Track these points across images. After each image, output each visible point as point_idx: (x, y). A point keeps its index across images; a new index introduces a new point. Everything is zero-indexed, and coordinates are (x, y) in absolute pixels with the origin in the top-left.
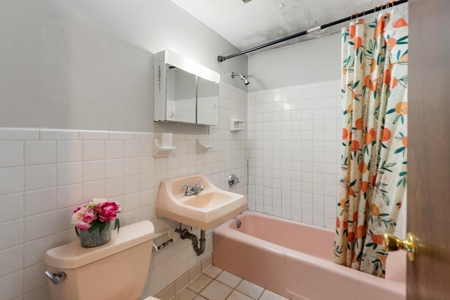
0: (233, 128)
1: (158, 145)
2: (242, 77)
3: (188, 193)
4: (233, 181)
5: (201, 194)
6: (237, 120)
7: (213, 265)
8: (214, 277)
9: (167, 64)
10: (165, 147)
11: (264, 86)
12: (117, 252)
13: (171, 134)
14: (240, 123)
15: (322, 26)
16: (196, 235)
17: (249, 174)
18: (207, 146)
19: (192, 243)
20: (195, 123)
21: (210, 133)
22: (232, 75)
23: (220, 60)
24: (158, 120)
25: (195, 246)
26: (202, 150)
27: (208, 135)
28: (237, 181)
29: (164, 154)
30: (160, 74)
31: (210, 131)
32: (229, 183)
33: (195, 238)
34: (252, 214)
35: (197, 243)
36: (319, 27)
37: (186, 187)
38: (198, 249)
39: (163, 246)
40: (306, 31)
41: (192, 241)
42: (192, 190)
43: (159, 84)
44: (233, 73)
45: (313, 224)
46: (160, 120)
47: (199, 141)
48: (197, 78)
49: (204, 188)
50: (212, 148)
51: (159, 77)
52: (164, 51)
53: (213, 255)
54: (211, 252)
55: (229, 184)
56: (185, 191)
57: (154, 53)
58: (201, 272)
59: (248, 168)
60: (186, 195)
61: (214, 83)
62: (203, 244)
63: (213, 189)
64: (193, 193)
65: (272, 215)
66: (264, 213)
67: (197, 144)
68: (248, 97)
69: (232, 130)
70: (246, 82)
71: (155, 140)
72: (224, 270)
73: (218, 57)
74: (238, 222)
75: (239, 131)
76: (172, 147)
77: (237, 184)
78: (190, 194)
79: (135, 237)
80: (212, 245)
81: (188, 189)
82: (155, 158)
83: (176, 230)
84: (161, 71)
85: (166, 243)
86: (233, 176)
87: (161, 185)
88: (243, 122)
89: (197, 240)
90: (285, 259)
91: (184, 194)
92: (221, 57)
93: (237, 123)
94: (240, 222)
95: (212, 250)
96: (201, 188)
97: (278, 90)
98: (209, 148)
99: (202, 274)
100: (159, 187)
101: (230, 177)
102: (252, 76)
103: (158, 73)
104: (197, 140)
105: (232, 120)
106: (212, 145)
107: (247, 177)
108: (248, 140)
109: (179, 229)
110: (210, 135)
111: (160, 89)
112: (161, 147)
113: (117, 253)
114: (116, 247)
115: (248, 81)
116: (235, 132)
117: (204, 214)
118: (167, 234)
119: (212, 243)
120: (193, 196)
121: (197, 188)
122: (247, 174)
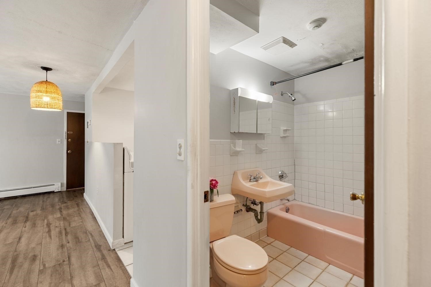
0: (282, 135)
1: (233, 148)
2: (289, 95)
3: (252, 180)
4: (283, 176)
5: (260, 181)
6: (285, 128)
7: (268, 236)
8: (269, 243)
9: (239, 96)
10: (238, 149)
11: (309, 100)
12: (218, 206)
13: (241, 141)
14: (288, 131)
15: (354, 59)
16: (257, 210)
17: (296, 171)
18: (263, 149)
19: (254, 215)
20: (256, 133)
21: (265, 139)
22: (281, 94)
23: (272, 85)
24: (233, 132)
25: (256, 217)
26: (259, 151)
27: (264, 141)
28: (286, 175)
29: (236, 154)
30: (234, 103)
31: (265, 138)
32: (279, 176)
33: (256, 212)
34: (298, 204)
35: (258, 215)
36: (352, 60)
37: (250, 176)
38: (258, 219)
39: (237, 212)
40: (341, 63)
41: (254, 214)
42: (254, 178)
43: (234, 109)
44: (282, 92)
45: (353, 214)
46: (234, 132)
47: (257, 145)
48: (257, 101)
49: (263, 177)
50: (267, 150)
51: (234, 105)
52: (238, 88)
53: (267, 229)
54: (266, 226)
55: (279, 178)
56: (250, 179)
57: (231, 89)
58: (259, 239)
59: (295, 167)
60: (250, 181)
61: (268, 103)
62: (262, 215)
63: (268, 179)
64: (255, 180)
65: (317, 205)
66: (309, 203)
67: (256, 147)
68: (295, 109)
69: (281, 136)
70: (293, 99)
71: (231, 145)
72: (276, 240)
73: (271, 82)
74: (286, 207)
75: (287, 136)
76: (242, 149)
77: (286, 178)
78: (253, 181)
79: (226, 201)
80: (267, 221)
81: (252, 177)
82: (231, 156)
83: (243, 205)
84: (235, 101)
85: (238, 211)
86: (282, 172)
87: (235, 174)
88: (290, 130)
89: (257, 213)
90: (325, 233)
91: (249, 181)
92: (273, 83)
93: (285, 131)
94: (288, 208)
95: (267, 225)
96: (260, 177)
97: (322, 103)
98: (264, 150)
99: (260, 240)
100: (233, 175)
101: (280, 172)
102: (298, 92)
103: (233, 102)
104: (256, 144)
105: (281, 128)
106: (267, 148)
107: (294, 174)
108: (295, 143)
109: (245, 205)
110: (265, 141)
111: (234, 112)
112: (236, 149)
113: (216, 207)
114: (218, 203)
115: (294, 98)
116: (284, 137)
117: (265, 192)
118: (238, 206)
119: (266, 220)
120: (255, 183)
121: (257, 177)
122: (294, 171)
